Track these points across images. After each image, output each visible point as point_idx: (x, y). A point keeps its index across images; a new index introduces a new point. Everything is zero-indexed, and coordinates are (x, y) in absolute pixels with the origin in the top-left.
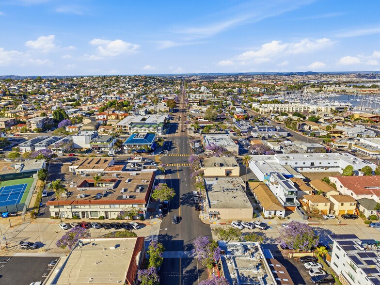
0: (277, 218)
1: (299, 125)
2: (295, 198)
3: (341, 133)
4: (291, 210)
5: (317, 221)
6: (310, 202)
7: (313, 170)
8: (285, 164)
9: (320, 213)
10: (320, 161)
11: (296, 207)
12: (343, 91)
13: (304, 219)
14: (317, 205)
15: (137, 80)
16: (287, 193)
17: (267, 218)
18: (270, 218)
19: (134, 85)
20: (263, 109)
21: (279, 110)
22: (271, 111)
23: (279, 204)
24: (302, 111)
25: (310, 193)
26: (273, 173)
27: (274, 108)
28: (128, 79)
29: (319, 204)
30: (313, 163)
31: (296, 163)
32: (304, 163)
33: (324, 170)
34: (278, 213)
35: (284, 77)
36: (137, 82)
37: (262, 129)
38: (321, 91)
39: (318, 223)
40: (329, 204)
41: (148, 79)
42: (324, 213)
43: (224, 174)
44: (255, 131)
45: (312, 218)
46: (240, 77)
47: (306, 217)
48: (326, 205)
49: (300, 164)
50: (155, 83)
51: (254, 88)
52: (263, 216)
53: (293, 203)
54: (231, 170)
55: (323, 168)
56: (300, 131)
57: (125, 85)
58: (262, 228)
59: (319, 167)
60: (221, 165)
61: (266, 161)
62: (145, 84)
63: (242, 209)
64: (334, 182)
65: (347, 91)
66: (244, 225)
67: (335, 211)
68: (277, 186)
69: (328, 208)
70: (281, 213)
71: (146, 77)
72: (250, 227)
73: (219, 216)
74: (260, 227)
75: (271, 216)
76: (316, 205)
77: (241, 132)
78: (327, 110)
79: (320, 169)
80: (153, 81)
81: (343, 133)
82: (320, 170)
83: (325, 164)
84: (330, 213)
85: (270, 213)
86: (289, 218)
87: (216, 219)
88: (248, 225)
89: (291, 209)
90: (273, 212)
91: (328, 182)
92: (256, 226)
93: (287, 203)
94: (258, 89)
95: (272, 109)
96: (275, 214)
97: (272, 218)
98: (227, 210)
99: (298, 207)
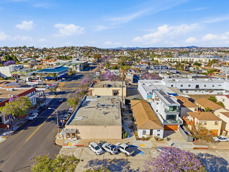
0: (153, 139)
1: (186, 67)
2: (177, 115)
3: (219, 71)
4: (171, 130)
5: (206, 145)
6: (196, 119)
7: (198, 93)
8: (171, 87)
9: (209, 134)
10: (205, 84)
11: (179, 126)
12: (216, 54)
13: (188, 141)
14: (206, 124)
15: (85, 49)
16: (168, 108)
17: (140, 139)
18: (144, 139)
19: (83, 51)
20: (161, 60)
21: (172, 61)
22: (166, 61)
23: (157, 121)
24: (189, 61)
25: (195, 110)
26: (155, 90)
27: (168, 59)
28: (79, 48)
29: (208, 122)
30: (198, 86)
31: (182, 86)
32: (189, 86)
33: (208, 93)
34: (155, 132)
35: (177, 49)
36: (85, 50)
37: (157, 68)
38: (201, 54)
39: (206, 147)
40: (220, 123)
41: (92, 48)
42: (213, 133)
43: (111, 94)
44: (152, 69)
45: (199, 140)
46: (150, 49)
47: (192, 139)
48: (216, 124)
49: (186, 87)
50: (96, 51)
51: (157, 53)
52: (137, 135)
53: (176, 120)
54: (118, 90)
55: (207, 90)
56: (187, 71)
57: (77, 51)
58: (128, 153)
59: (203, 90)
60: (109, 86)
61: (153, 84)
62: (90, 51)
63: (108, 127)
64: (222, 101)
65: (218, 54)
66: (106, 149)
67: (227, 132)
68: (158, 102)
69: (219, 127)
70: (159, 133)
71: (91, 47)
72: (112, 152)
73: (78, 135)
74: (125, 152)
75: (145, 136)
76: (203, 123)
77: (141, 70)
78: (206, 61)
79: (204, 91)
80: (95, 49)
81: (221, 71)
82: (205, 93)
83: (209, 86)
84: (221, 134)
85: (144, 133)
86: (168, 139)
87: (75, 139)
88: (109, 149)
89: (172, 128)
90: (148, 132)
91: (215, 101)
92: (121, 149)
93: (168, 121)
94: (160, 53)
95: (167, 60)
96: (151, 133)
97: (147, 139)
98: (88, 128)
99: (181, 126)
